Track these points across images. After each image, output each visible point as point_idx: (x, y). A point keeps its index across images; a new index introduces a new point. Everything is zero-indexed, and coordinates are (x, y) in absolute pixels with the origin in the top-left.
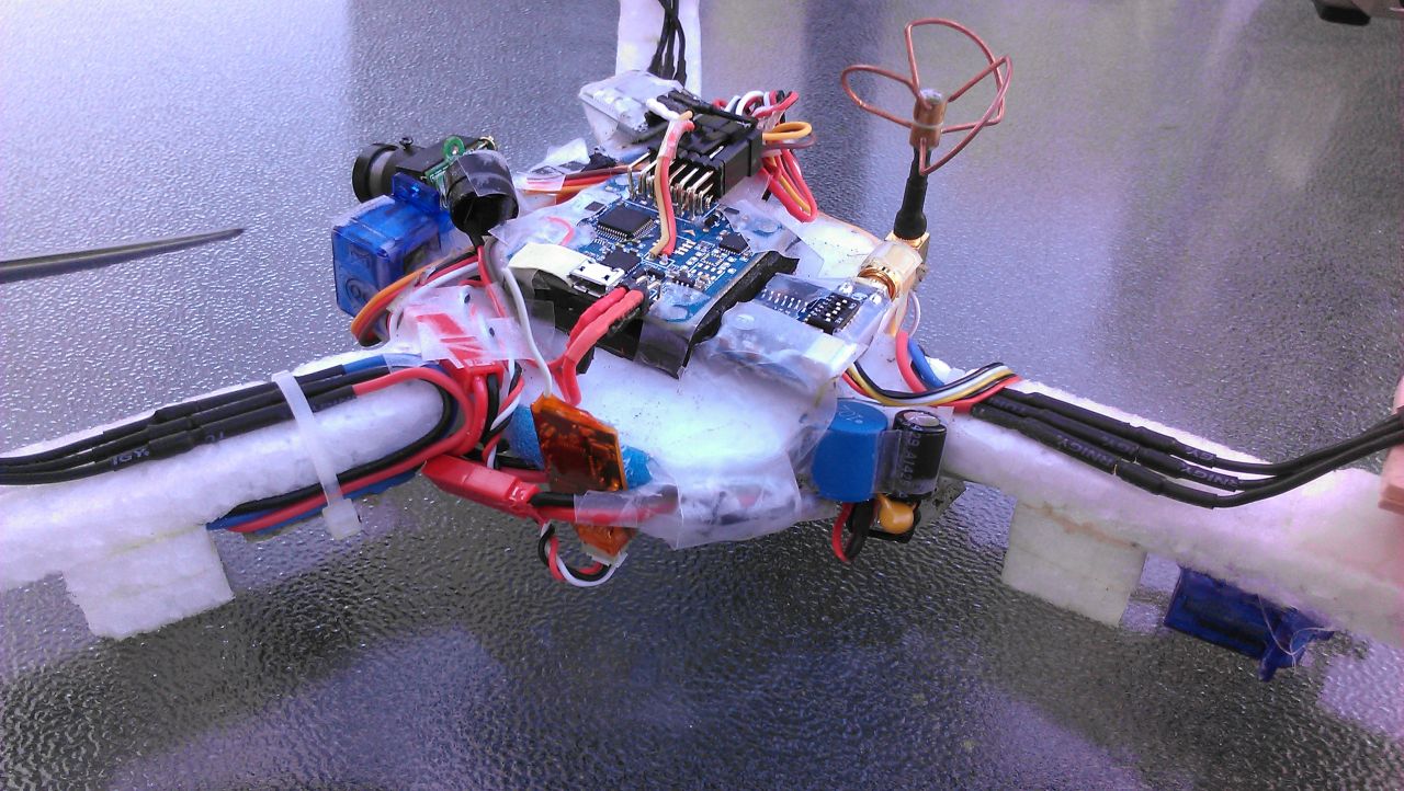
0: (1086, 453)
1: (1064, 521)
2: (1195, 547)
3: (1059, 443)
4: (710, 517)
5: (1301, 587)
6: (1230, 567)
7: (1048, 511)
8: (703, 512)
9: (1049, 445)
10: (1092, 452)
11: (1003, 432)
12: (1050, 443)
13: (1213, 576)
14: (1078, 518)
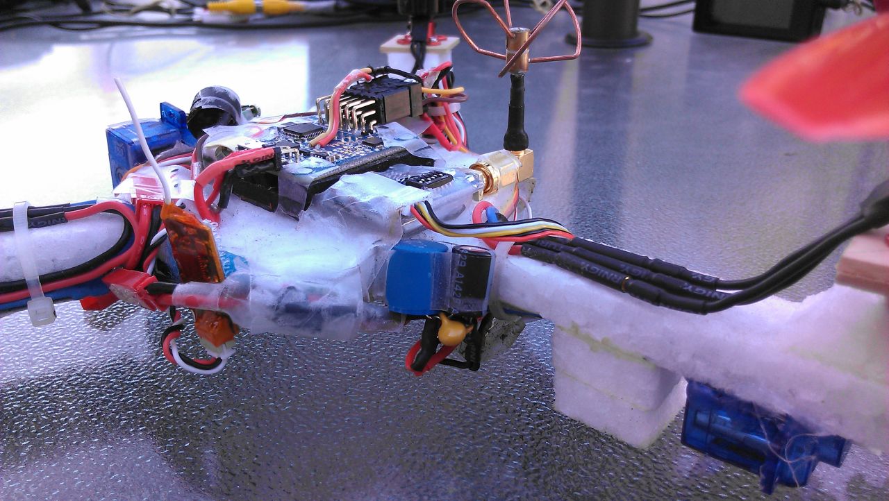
0: (602, 274)
1: (588, 339)
2: (694, 356)
3: (582, 268)
4: (276, 304)
5: (790, 391)
6: (726, 374)
7: (576, 329)
8: (270, 299)
9: (575, 272)
10: (607, 273)
11: (544, 265)
12: (575, 270)
13: (713, 384)
14: (598, 336)
